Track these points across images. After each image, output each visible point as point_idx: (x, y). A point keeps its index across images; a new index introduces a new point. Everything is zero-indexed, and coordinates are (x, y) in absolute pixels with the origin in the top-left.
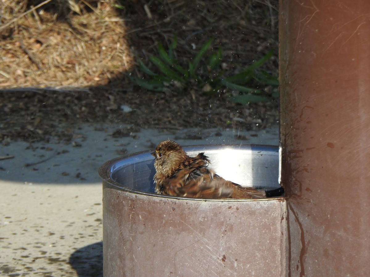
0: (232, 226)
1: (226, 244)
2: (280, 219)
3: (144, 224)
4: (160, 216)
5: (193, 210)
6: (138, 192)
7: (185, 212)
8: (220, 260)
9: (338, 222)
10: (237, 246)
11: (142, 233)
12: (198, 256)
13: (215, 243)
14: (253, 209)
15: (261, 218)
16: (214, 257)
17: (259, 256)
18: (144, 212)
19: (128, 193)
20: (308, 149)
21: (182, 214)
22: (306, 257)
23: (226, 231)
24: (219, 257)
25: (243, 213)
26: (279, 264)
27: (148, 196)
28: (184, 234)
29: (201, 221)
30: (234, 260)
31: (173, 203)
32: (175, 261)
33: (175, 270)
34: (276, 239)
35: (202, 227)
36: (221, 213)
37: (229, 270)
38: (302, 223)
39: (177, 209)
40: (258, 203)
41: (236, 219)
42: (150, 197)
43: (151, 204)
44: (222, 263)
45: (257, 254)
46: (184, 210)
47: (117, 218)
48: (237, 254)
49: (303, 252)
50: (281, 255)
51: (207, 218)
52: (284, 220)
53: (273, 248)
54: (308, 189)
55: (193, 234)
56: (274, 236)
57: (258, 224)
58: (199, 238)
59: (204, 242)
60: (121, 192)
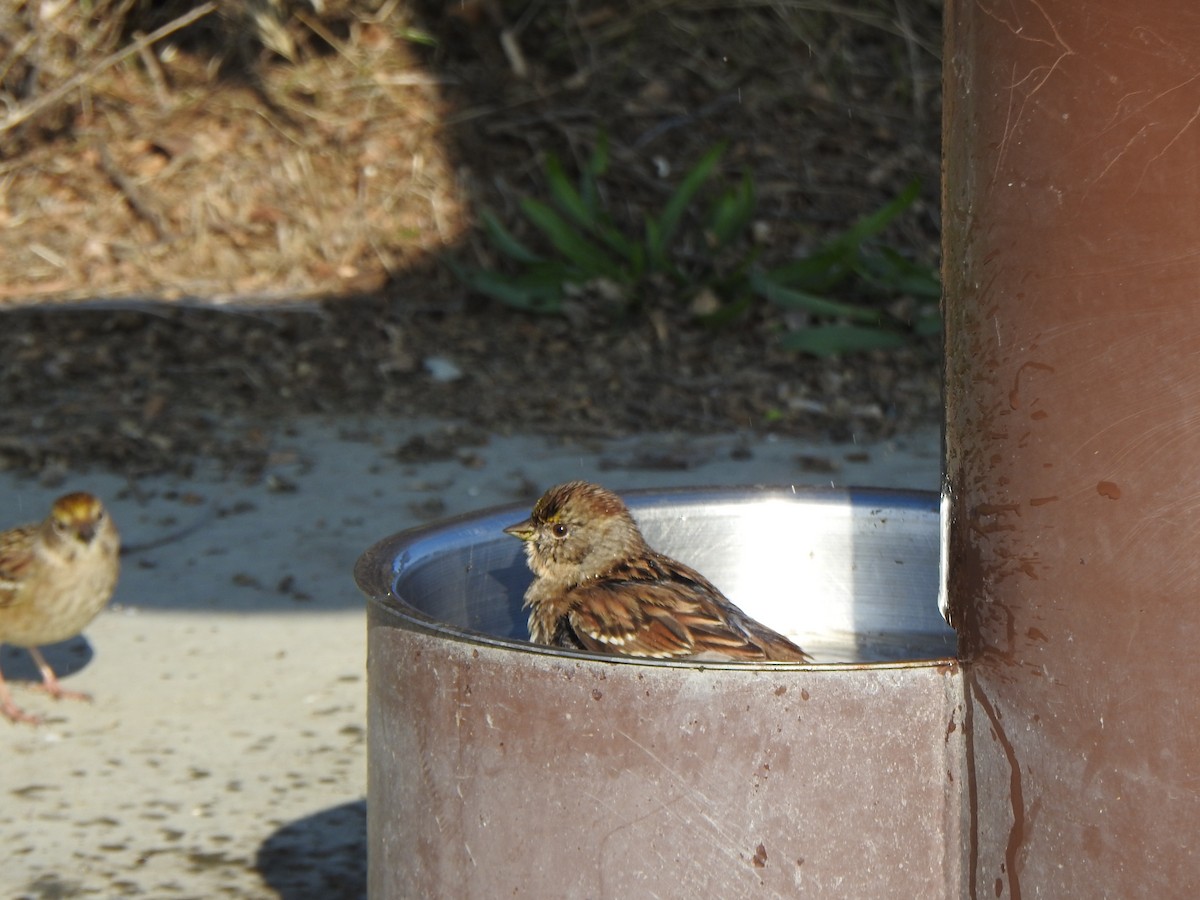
0: (787, 750)
1: (766, 809)
2: (943, 728)
3: (502, 744)
4: (554, 717)
5: (659, 699)
6: (484, 640)
7: (633, 705)
8: (748, 862)
9: (1131, 741)
10: (805, 816)
11: (494, 773)
12: (677, 847)
13: (730, 806)
14: (855, 697)
15: (880, 724)
16: (729, 851)
17: (874, 849)
18: (501, 705)
19: (449, 641)
20: (1034, 502)
21: (626, 712)
22: (1026, 852)
23: (767, 767)
24: (744, 852)
25: (822, 708)
26: (938, 876)
27: (514, 653)
28: (631, 775)
29: (687, 735)
30: (793, 863)
31: (594, 676)
32: (600, 864)
33: (602, 894)
34: (929, 793)
35: (689, 753)
36: (750, 710)
37: (776, 894)
38: (1015, 743)
39: (607, 694)
40: (870, 675)
41: (799, 729)
42: (522, 654)
43: (525, 677)
44: (753, 870)
45: (869, 843)
46: (632, 698)
47: (415, 722)
48: (801, 843)
49: (1017, 837)
50: (947, 845)
51: (708, 725)
52: (958, 734)
53: (920, 823)
54: (1033, 633)
55: (662, 776)
56: (922, 785)
57: (870, 745)
58: (678, 791)
59: (697, 802)
60: (426, 640)
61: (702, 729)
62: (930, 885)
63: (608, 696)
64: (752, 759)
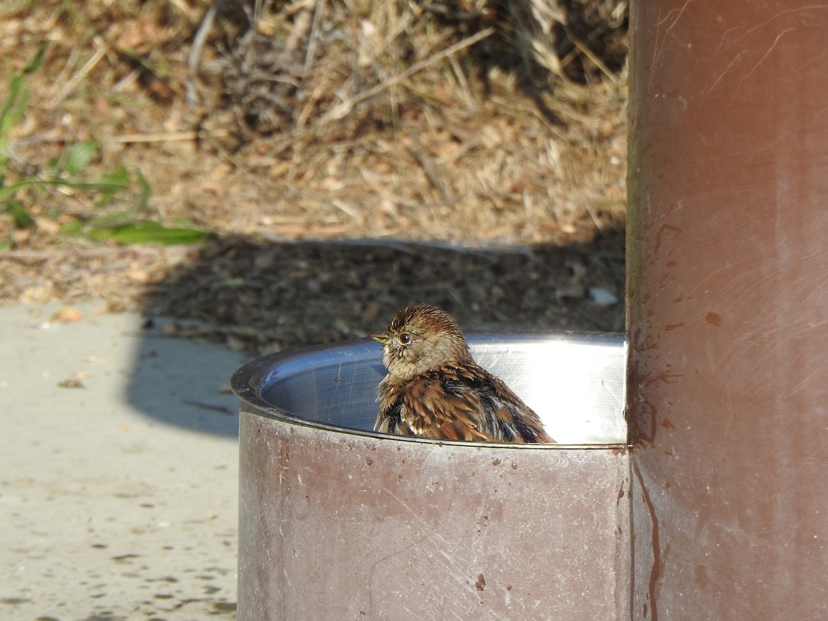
0: (501, 506)
1: (485, 548)
2: (616, 495)
3: (307, 497)
4: (341, 477)
5: (411, 465)
6: (295, 420)
7: (394, 469)
8: (472, 587)
9: (727, 503)
10: (513, 555)
11: (302, 518)
12: (422, 574)
13: (460, 545)
14: (551, 469)
15: (569, 490)
16: (459, 579)
17: (563, 581)
18: (307, 468)
19: (276, 422)
20: (669, 328)
21: (389, 474)
22: (660, 584)
23: (486, 518)
24: (469, 580)
25: (526, 476)
26: (611, 603)
27: (316, 430)
28: (392, 521)
29: (431, 492)
30: (504, 589)
31: (368, 448)
32: (370, 585)
33: (371, 608)
34: (604, 542)
35: (432, 506)
36: (475, 475)
37: (492, 611)
38: (655, 504)
39: (376, 461)
40: (562, 453)
41: (509, 490)
42: (321, 431)
43: (323, 447)
44: (476, 593)
45: (559, 576)
46: (393, 464)
47: (256, 481)
48: (511, 574)
49: (656, 573)
50: (617, 580)
51: (445, 485)
52: (625, 498)
53: (598, 563)
54: (666, 424)
55: (412, 522)
56: (600, 535)
57: (561, 505)
58: (424, 533)
59: (437, 541)
60: (263, 421)
61: (441, 488)
62: (605, 609)
63: (376, 462)
64: (476, 512)
